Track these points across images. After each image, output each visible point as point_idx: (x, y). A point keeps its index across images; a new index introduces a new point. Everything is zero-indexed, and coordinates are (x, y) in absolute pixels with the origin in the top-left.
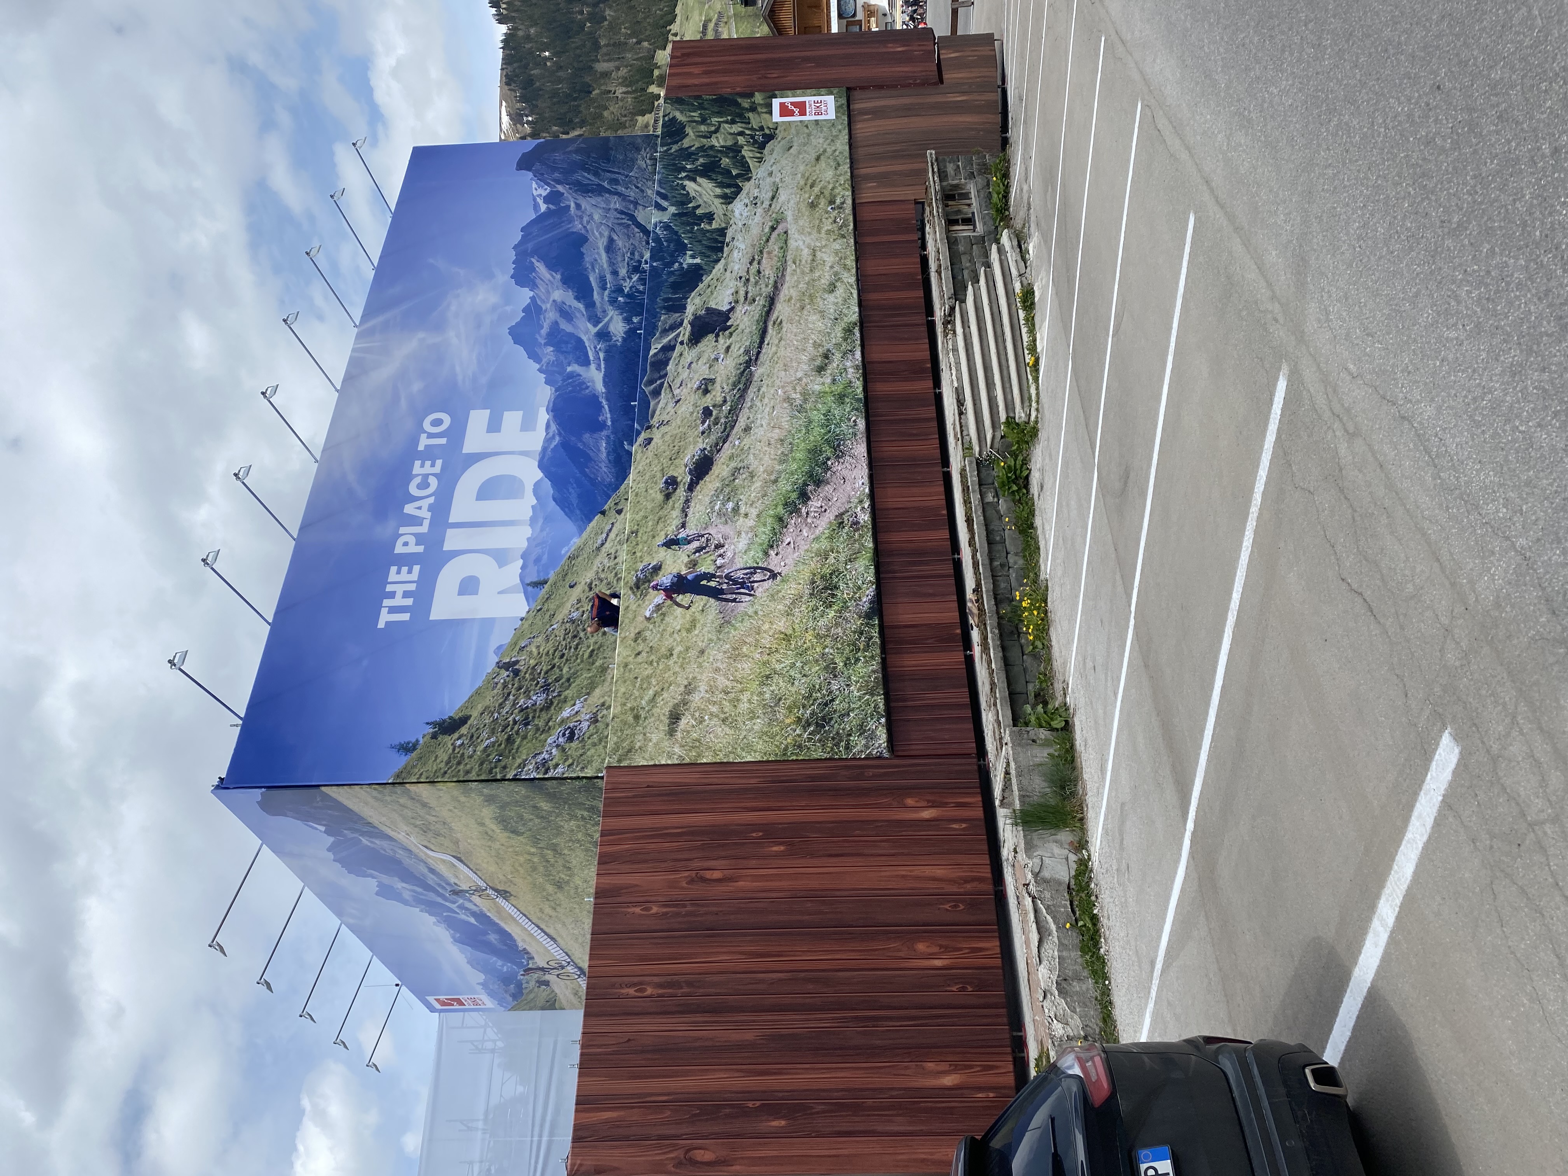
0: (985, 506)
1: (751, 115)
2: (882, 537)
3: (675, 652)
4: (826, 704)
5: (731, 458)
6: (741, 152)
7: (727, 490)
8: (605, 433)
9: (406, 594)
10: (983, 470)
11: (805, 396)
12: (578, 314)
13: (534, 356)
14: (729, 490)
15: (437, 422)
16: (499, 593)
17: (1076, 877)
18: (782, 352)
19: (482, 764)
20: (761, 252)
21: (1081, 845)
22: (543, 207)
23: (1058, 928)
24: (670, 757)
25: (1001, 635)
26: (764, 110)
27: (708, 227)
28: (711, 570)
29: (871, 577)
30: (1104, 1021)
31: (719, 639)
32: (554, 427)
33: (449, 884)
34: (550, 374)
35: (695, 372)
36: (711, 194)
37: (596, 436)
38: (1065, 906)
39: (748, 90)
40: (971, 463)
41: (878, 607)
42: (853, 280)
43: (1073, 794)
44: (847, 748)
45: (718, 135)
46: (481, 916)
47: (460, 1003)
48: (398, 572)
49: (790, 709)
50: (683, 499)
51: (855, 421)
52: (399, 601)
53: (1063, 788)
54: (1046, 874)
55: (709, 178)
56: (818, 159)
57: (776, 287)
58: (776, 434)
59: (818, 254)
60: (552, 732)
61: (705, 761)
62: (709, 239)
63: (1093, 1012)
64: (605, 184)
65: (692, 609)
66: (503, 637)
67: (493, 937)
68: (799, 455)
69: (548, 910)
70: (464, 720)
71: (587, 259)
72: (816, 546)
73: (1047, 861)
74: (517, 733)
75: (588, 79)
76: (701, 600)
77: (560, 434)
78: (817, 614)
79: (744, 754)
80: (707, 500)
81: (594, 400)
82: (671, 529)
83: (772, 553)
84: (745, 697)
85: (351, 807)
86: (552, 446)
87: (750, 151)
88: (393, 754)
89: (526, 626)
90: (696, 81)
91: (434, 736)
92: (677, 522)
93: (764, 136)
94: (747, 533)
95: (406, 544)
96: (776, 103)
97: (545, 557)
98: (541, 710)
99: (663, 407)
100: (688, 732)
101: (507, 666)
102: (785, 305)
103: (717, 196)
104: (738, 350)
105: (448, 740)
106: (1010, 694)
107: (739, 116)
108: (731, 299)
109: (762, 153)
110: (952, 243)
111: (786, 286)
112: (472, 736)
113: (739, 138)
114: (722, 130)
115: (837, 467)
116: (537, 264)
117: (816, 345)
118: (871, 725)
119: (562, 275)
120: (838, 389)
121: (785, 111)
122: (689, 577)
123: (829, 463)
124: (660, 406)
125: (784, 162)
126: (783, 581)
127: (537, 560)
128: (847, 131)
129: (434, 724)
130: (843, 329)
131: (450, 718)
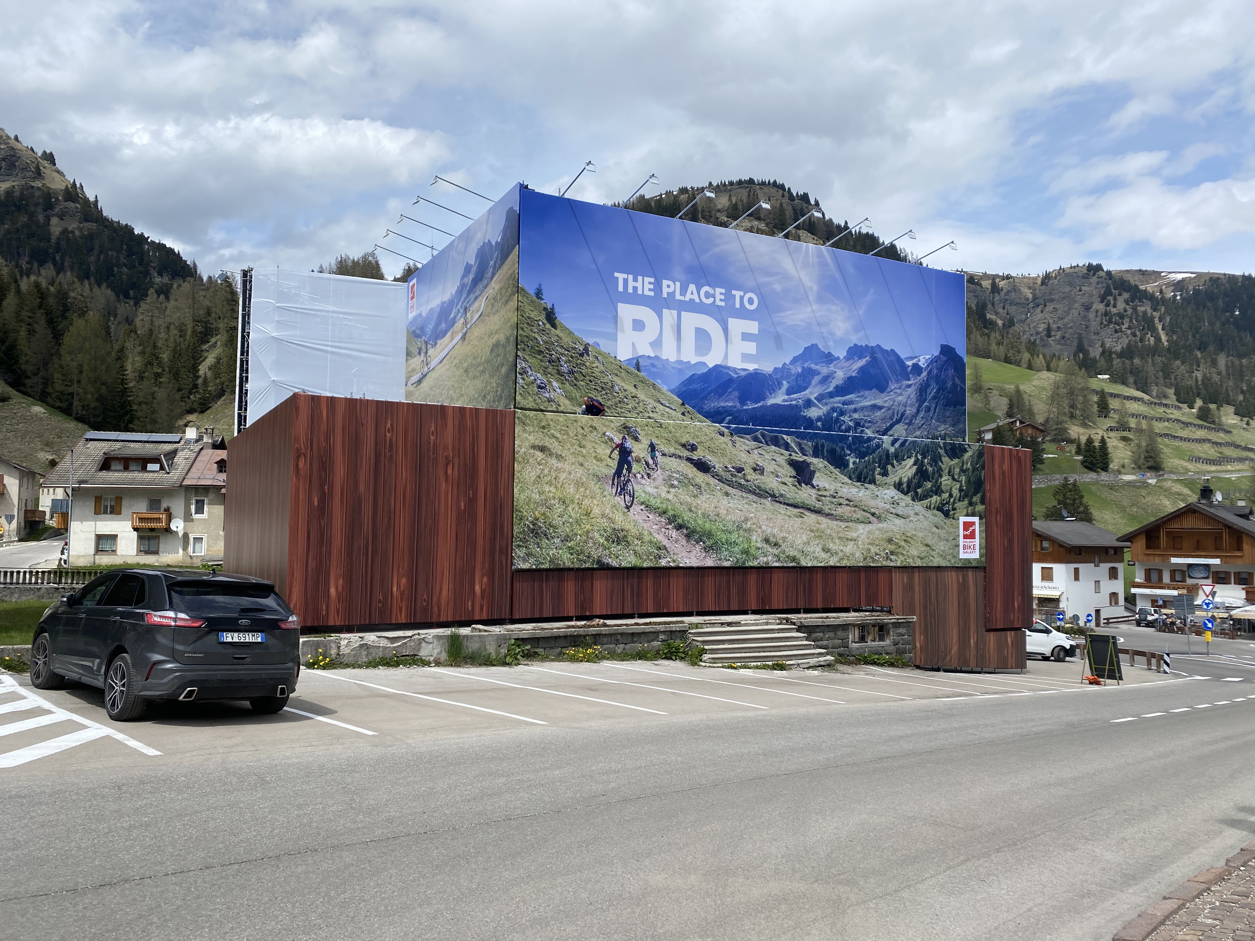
0: (657, 633)
1: (966, 502)
2: (651, 573)
3: (582, 449)
4: (545, 535)
5: (708, 484)
6: (936, 495)
7: (686, 481)
8: (738, 405)
9: (635, 288)
10: (681, 634)
11: (749, 530)
12: (824, 387)
13: (795, 360)
14: (686, 482)
15: (751, 301)
16: (633, 343)
17: (421, 659)
18: (780, 517)
19: (527, 337)
20: (856, 506)
21: (438, 664)
22: (909, 363)
23: (395, 647)
24: (519, 446)
25: (574, 636)
26: (969, 511)
27: (876, 473)
28: (633, 471)
29: (624, 564)
30: (347, 664)
31: (589, 475)
32: (743, 373)
33: (470, 307)
34: (782, 371)
35: (769, 463)
36: (903, 476)
37: (737, 399)
38: (406, 652)
39: (987, 501)
40: (685, 627)
41: (604, 568)
42: (831, 563)
43: (466, 663)
44: (519, 546)
45: (951, 480)
46: (453, 322)
47: (412, 298)
48: (650, 283)
49: (544, 514)
50: (681, 454)
51: (729, 560)
52: (631, 284)
53: (470, 658)
54: (424, 644)
55: (916, 474)
56: (927, 545)
57: (828, 515)
58: (723, 512)
59: (853, 543)
60: (544, 377)
61: (516, 465)
62: (867, 473)
63: (351, 660)
64: (926, 404)
65: (609, 460)
66: (605, 346)
67: (443, 326)
68: (707, 526)
69: (456, 361)
70: (554, 326)
71: (867, 393)
72: (646, 533)
73: (431, 645)
74: (545, 356)
75: (1211, 348)
76: (614, 464)
77: (739, 377)
78: (602, 532)
79: (518, 488)
80: (680, 469)
81: (762, 397)
82: (662, 447)
83: (643, 507)
84: (553, 489)
85: (508, 260)
86: (730, 373)
87: (936, 502)
88: (536, 286)
89: (611, 360)
90: (996, 467)
91: (545, 309)
92: (666, 451)
93: (948, 511)
94: (656, 492)
95: (668, 286)
96: (976, 519)
97: (656, 370)
98: (558, 370)
99: (744, 443)
100: (533, 456)
101: (586, 350)
102: (815, 520)
103: (901, 479)
104: (783, 489)
105: (543, 317)
106: (538, 638)
107: (965, 494)
108: (821, 486)
109: (934, 508)
110: (845, 627)
111: (829, 521)
112: (544, 331)
113: (947, 494)
114: (955, 483)
115: (698, 548)
116: (864, 360)
117: (784, 539)
118: (532, 560)
119: (855, 377)
120: (753, 551)
121: (967, 525)
122: (630, 458)
123: (701, 543)
124: (746, 441)
125: (926, 523)
126: (624, 513)
127: (653, 365)
128: (949, 565)
129: (553, 309)
130: (795, 556)
131: (556, 318)
